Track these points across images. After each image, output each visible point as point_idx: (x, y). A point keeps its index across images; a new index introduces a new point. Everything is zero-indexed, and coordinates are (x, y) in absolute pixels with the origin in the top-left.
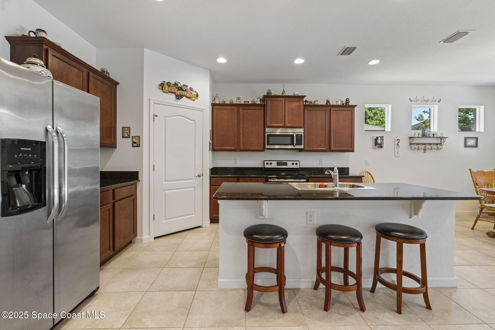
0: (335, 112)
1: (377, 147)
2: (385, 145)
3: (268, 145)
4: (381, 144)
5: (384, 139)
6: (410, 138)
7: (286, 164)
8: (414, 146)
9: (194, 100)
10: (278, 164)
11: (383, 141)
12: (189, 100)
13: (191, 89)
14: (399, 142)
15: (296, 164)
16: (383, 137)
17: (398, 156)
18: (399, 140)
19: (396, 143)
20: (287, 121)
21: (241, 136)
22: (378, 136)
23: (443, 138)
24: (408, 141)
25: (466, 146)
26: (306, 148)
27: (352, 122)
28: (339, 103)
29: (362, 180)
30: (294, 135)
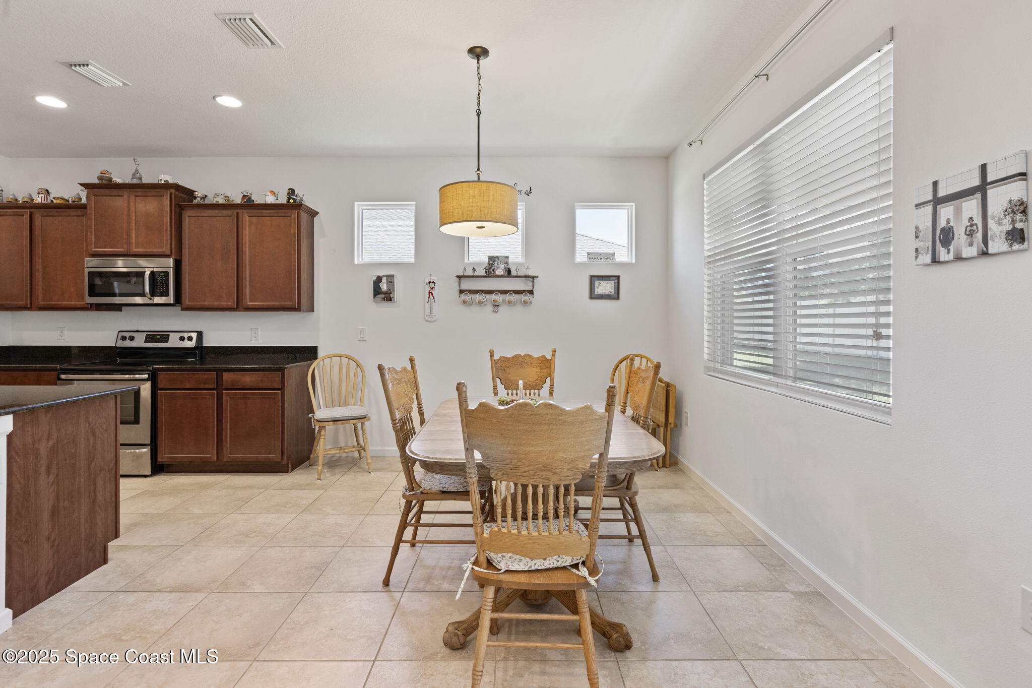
0: (254, 219)
1: (380, 299)
2: (397, 294)
3: (90, 295)
4: (387, 294)
5: (396, 281)
6: (459, 277)
7: (165, 339)
8: (463, 297)
10: (150, 338)
11: (394, 285)
14: (434, 288)
15: (190, 339)
16: (393, 276)
17: (433, 319)
18: (434, 283)
19: (427, 290)
20: (134, 242)
21: (39, 276)
22: (381, 274)
24: (454, 284)
25: (593, 296)
26: (186, 301)
27: (294, 241)
28: (270, 200)
29: (283, 376)
30: (148, 273)
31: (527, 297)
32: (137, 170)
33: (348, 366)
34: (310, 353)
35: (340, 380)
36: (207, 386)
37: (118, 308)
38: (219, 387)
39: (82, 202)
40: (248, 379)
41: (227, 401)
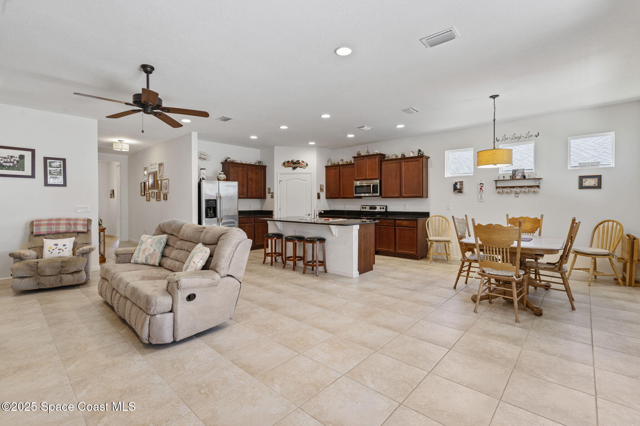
0: (406, 163)
1: (456, 192)
2: (465, 189)
3: (355, 194)
4: (460, 190)
6: (496, 181)
7: (375, 208)
8: (498, 190)
9: (305, 168)
10: (371, 208)
11: (463, 186)
12: (302, 168)
13: (303, 162)
14: (483, 186)
15: (383, 208)
16: (463, 182)
17: (482, 201)
18: (483, 184)
19: (479, 187)
20: (367, 175)
21: (341, 187)
22: (457, 181)
24: (494, 184)
25: (581, 187)
26: (383, 195)
27: (421, 170)
28: (412, 155)
29: (417, 222)
30: (372, 185)
31: (536, 189)
32: (368, 150)
33: (442, 221)
34: (427, 215)
35: (439, 226)
36: (391, 225)
37: (361, 197)
38: (395, 226)
39: (352, 163)
40: (405, 223)
41: (397, 231)
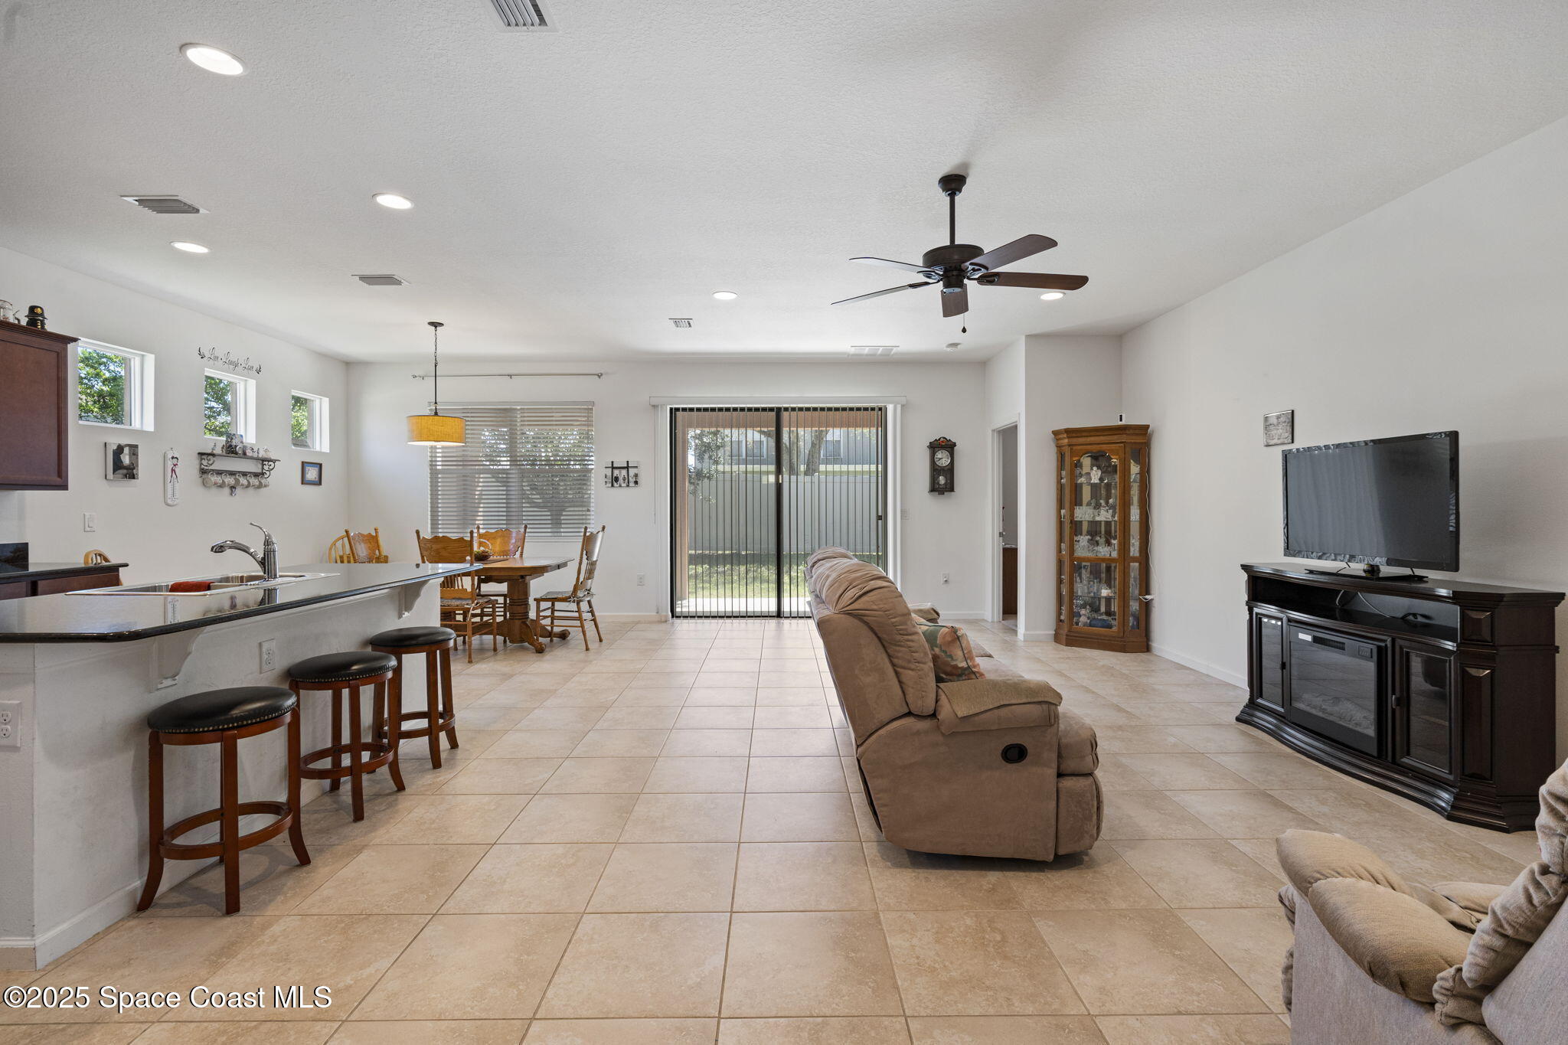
1: (121, 476)
4: (131, 469)
6: (201, 454)
11: (137, 458)
14: (177, 464)
18: (176, 458)
19: (170, 466)
22: (123, 442)
23: (269, 461)
24: (196, 462)
25: (304, 482)
27: (61, 389)
